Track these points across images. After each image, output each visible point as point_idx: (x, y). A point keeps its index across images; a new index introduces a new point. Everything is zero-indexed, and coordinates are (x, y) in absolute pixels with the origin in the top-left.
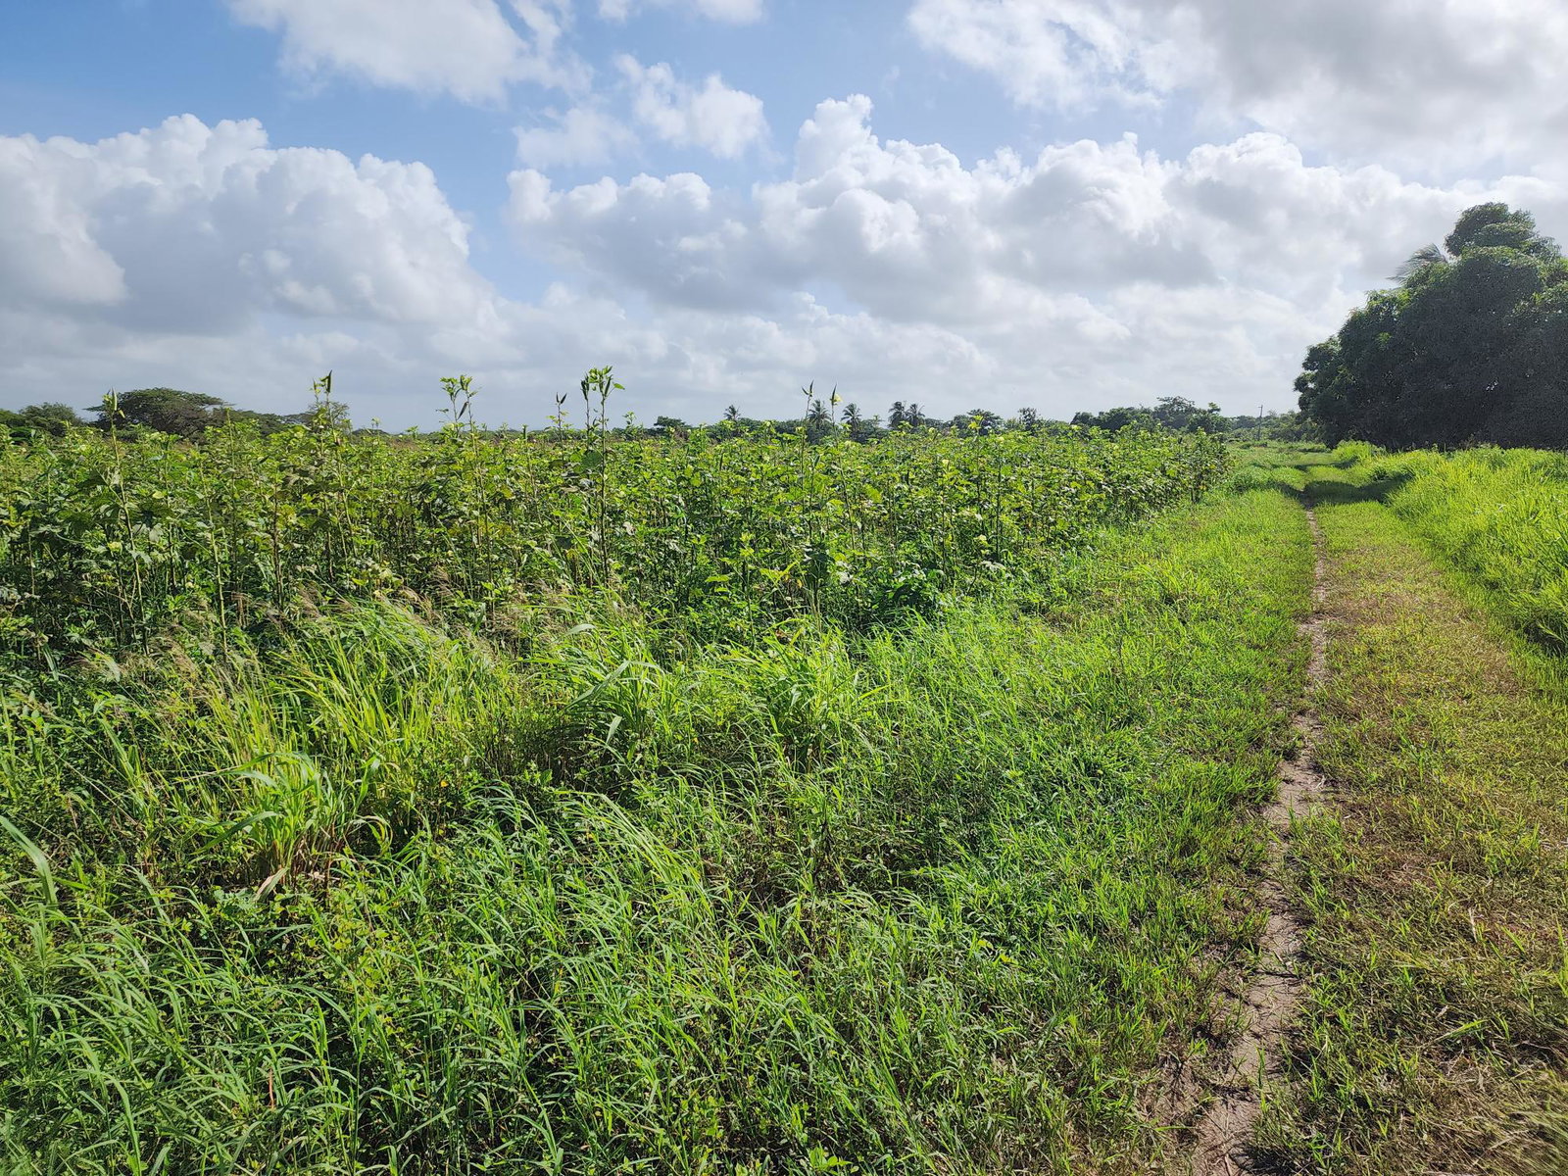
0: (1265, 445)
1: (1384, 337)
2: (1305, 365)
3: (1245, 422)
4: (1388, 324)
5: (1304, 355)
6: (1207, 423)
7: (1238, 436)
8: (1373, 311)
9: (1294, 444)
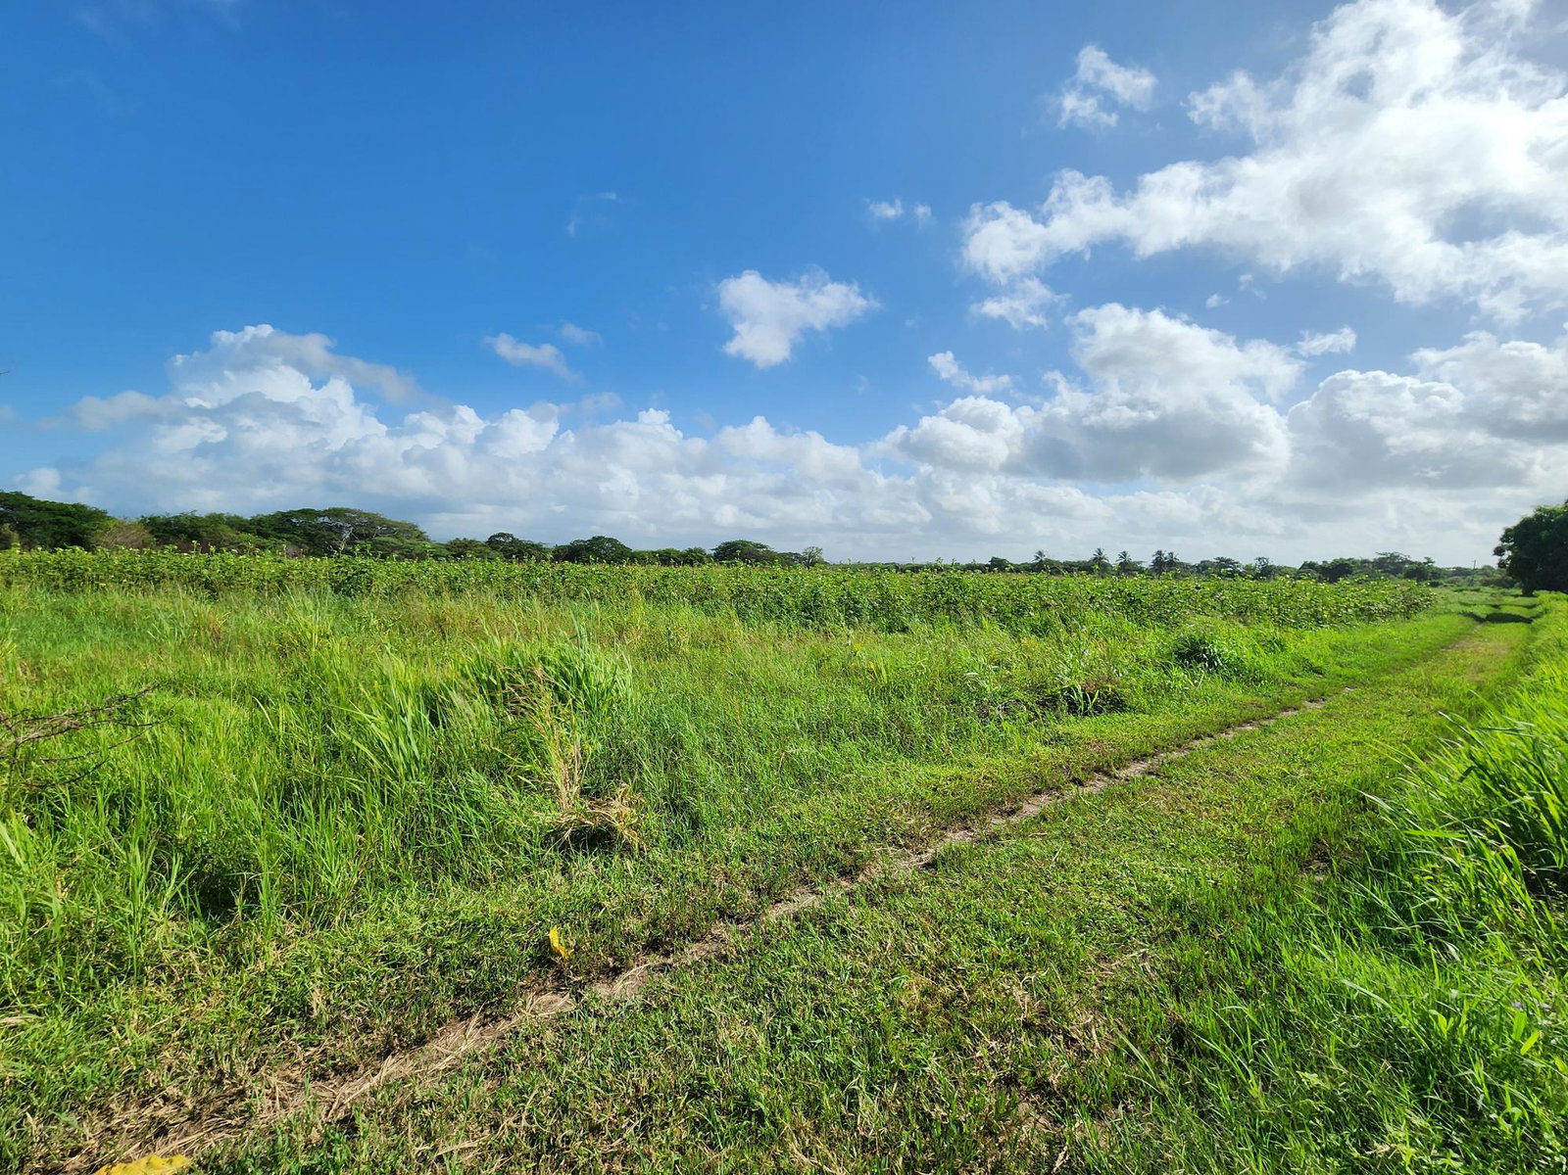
0: (1477, 590)
1: (1544, 533)
2: (1501, 539)
3: (1461, 572)
4: (1548, 525)
5: (1502, 533)
6: (1421, 573)
7: (1452, 582)
8: (1538, 518)
9: (1506, 591)
